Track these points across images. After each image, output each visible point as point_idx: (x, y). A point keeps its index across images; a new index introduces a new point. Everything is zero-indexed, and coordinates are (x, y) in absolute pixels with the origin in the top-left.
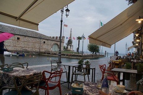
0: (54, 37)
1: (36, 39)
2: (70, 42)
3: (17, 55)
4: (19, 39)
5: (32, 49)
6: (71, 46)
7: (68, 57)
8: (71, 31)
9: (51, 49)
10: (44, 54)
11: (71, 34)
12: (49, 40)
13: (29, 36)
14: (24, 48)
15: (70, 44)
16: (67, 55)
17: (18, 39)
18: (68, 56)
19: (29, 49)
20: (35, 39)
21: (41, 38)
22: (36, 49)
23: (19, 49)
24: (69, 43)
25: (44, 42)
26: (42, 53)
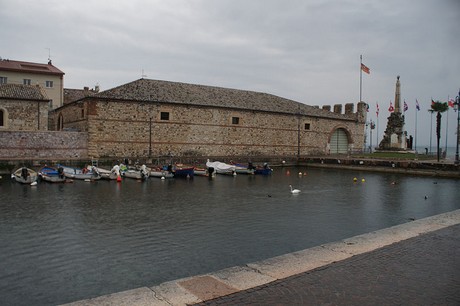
0: (327, 108)
1: (283, 117)
2: (395, 122)
3: (248, 171)
4: (237, 123)
5: (272, 149)
6: (399, 134)
7: (401, 170)
8: (398, 85)
9: (328, 146)
10: (314, 165)
11: (398, 96)
12: (321, 117)
13: (263, 112)
14: (253, 149)
15: (397, 129)
16: (398, 165)
17: (236, 120)
18: (402, 167)
19: (266, 151)
20: (280, 118)
21: (299, 115)
22: (285, 150)
23: (239, 152)
24: (395, 126)
25: (307, 126)
26: (307, 160)
